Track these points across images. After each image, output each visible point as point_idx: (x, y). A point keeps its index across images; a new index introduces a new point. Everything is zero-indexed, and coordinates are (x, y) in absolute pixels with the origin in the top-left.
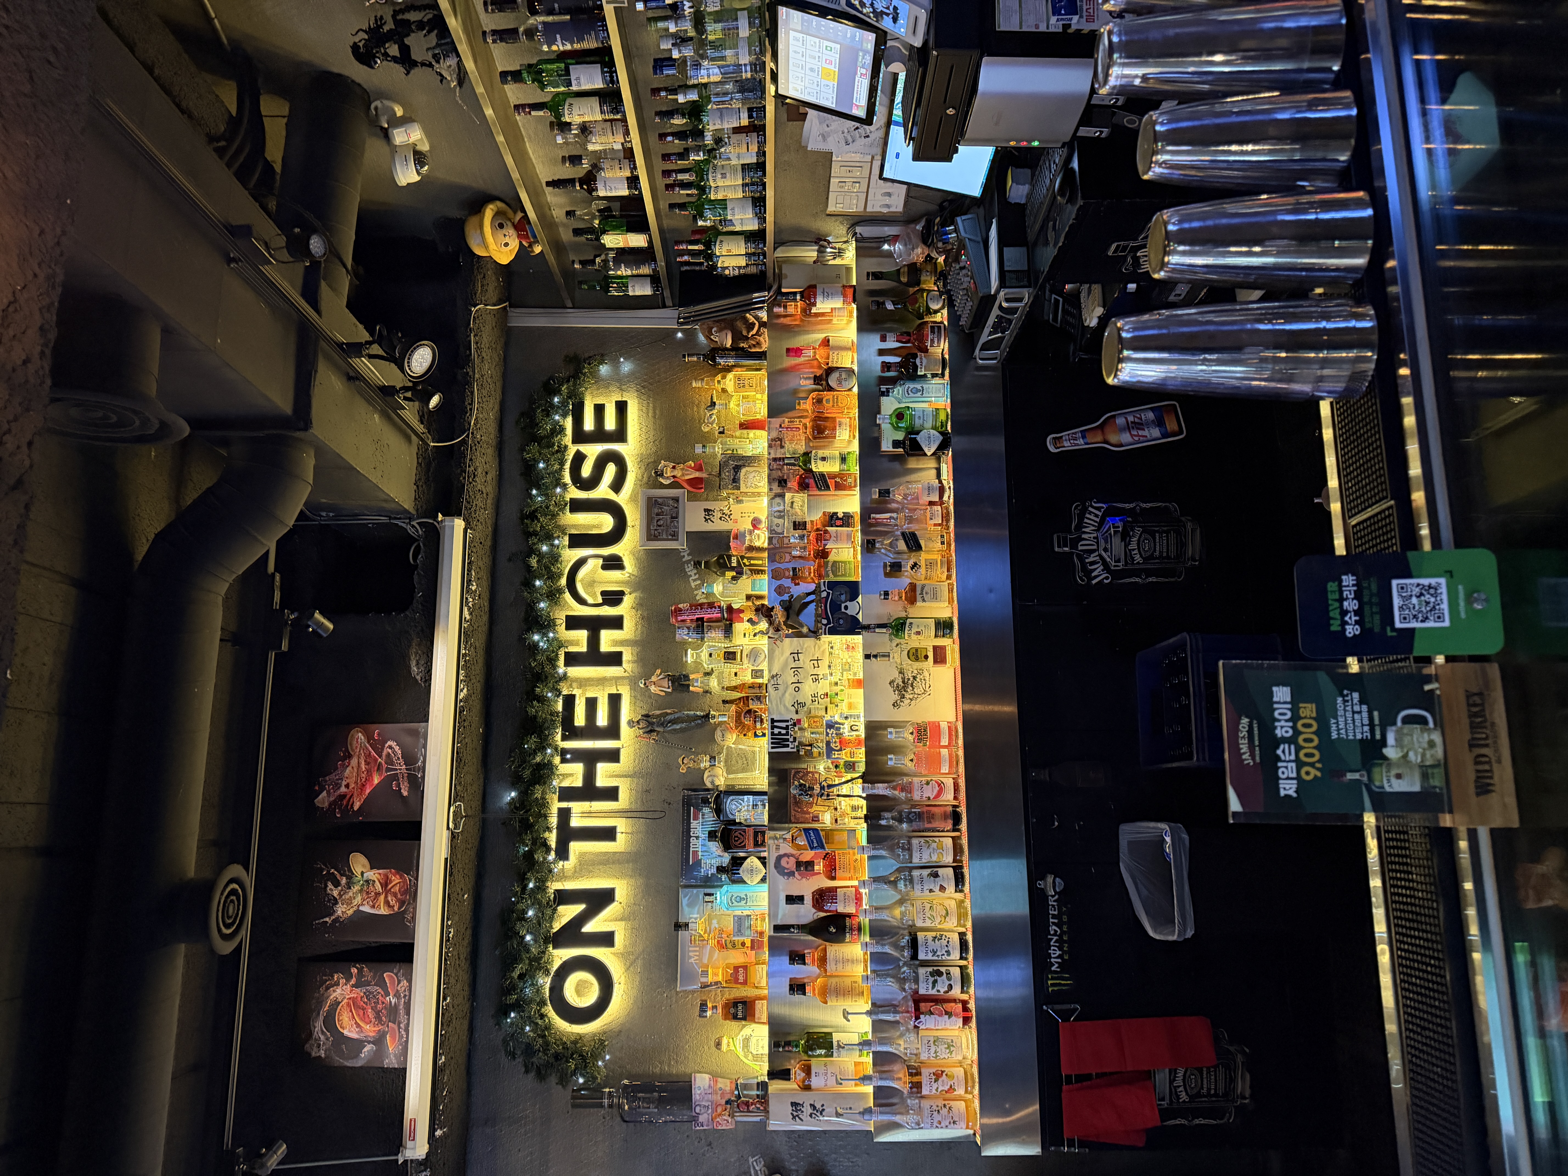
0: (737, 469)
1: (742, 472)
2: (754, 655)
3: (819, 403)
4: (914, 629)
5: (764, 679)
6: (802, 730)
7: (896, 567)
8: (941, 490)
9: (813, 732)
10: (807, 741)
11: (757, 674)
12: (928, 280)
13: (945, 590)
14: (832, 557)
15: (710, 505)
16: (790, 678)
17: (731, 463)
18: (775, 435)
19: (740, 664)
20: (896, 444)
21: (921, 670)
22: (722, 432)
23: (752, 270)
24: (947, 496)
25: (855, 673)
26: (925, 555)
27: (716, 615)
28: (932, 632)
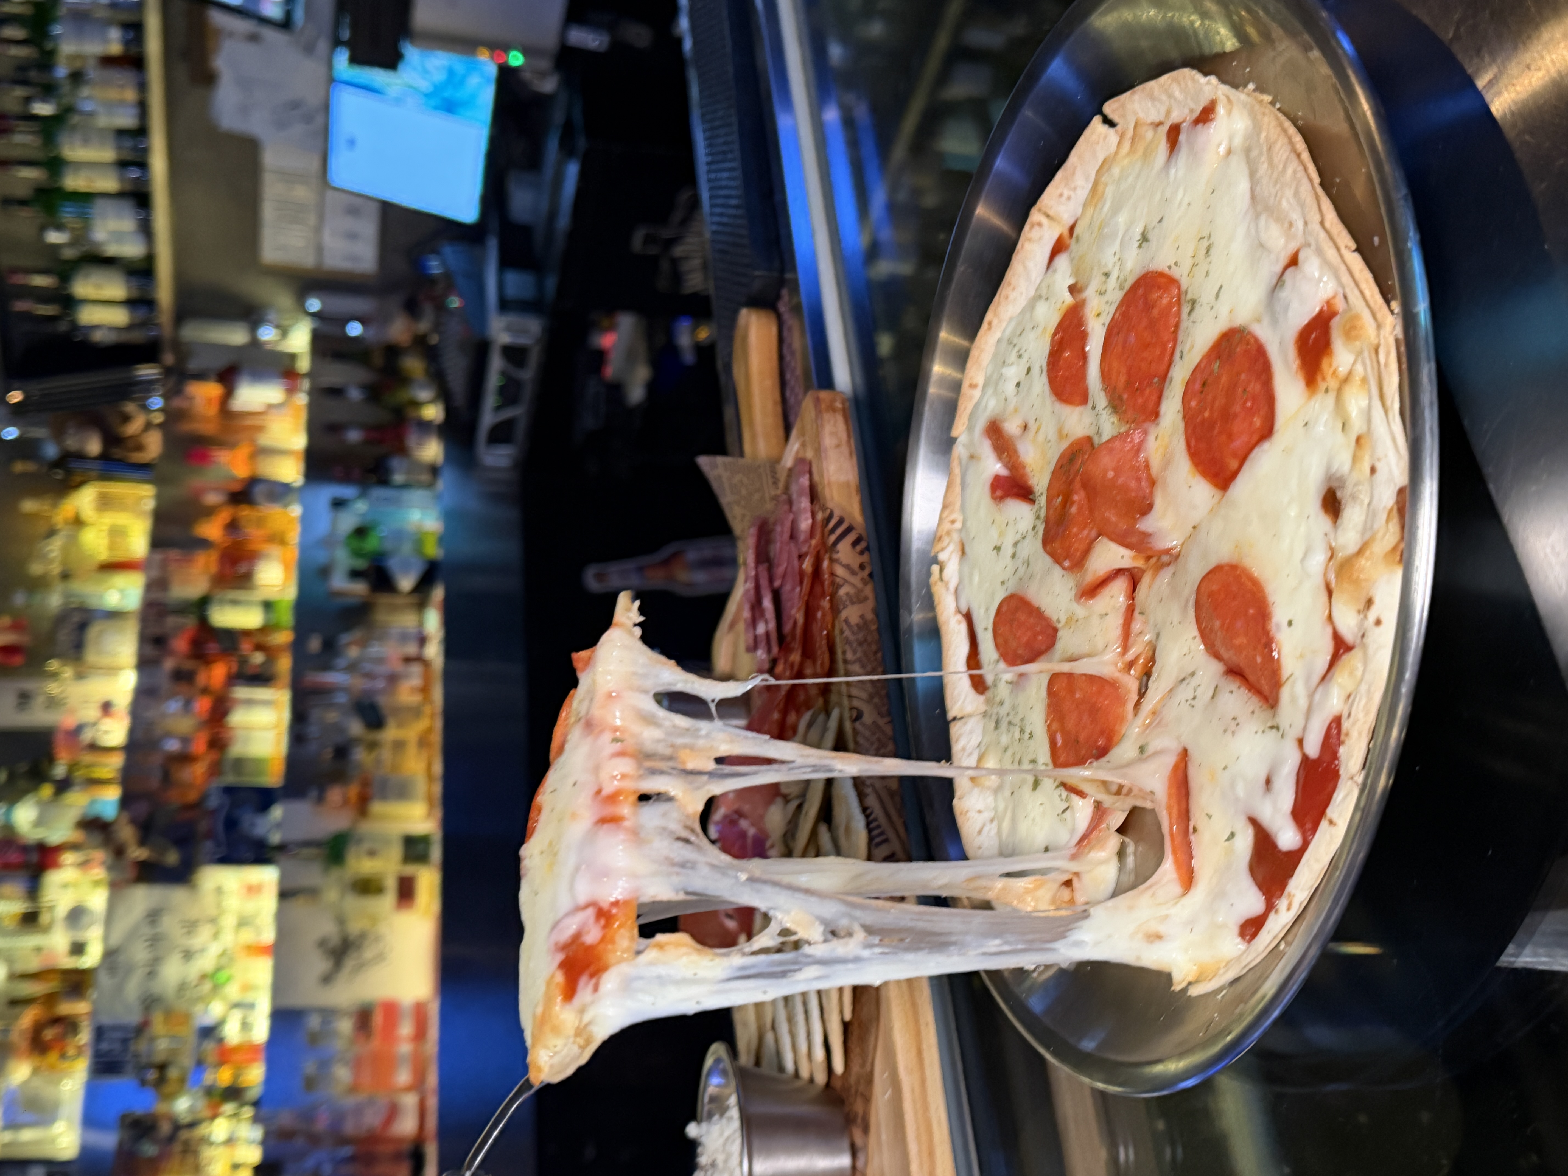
0: (83, 627)
1: (93, 631)
2: (76, 915)
3: (233, 526)
4: (366, 846)
5: (92, 958)
6: (152, 1039)
7: (342, 752)
8: (422, 640)
9: (173, 1037)
10: (159, 1058)
11: (78, 949)
12: (414, 365)
13: (421, 785)
14: (236, 750)
15: (28, 685)
16: (140, 954)
17: (76, 618)
18: (155, 573)
19: (46, 930)
20: (355, 574)
21: (374, 919)
22: (66, 576)
23: (138, 337)
24: (434, 651)
25: (258, 931)
26: (390, 733)
27: (13, 857)
28: (396, 852)
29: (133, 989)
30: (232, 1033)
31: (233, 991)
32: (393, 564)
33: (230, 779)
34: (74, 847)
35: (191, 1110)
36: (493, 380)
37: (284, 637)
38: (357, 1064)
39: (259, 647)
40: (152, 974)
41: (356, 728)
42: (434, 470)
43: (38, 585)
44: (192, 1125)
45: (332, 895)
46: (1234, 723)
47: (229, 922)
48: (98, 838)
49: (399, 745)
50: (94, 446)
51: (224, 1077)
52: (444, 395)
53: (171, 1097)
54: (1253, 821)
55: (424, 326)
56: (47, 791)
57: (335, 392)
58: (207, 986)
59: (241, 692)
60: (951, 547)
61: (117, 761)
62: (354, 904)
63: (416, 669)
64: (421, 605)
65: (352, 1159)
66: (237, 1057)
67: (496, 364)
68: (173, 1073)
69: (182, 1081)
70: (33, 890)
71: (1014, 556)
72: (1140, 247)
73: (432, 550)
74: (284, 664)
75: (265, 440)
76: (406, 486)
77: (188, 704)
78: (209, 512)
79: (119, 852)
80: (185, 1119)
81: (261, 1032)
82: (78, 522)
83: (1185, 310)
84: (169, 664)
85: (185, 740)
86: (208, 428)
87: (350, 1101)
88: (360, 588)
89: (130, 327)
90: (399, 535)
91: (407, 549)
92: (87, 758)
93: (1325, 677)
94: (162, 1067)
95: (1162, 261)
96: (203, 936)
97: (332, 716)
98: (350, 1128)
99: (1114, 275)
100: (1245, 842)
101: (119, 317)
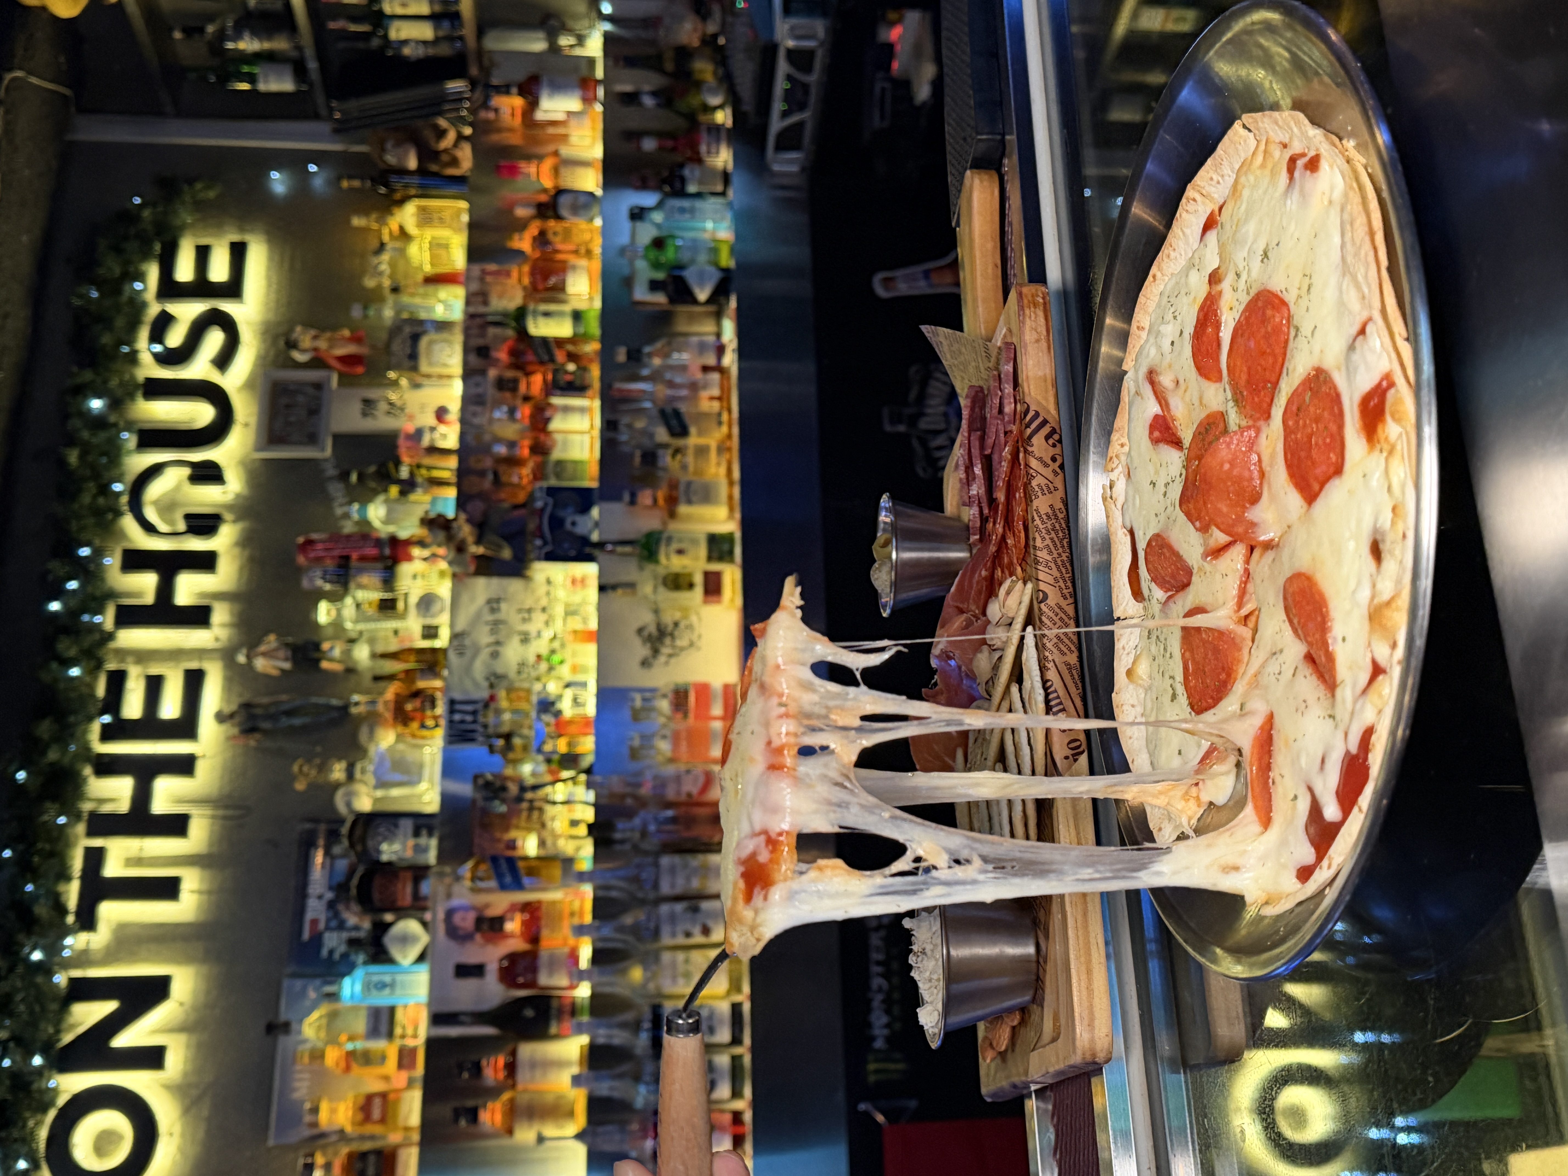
0: (415, 338)
1: (424, 342)
2: (427, 602)
3: (542, 239)
4: (675, 546)
5: (442, 641)
6: (498, 712)
7: (650, 457)
8: (720, 350)
9: (515, 712)
10: (505, 729)
11: (430, 632)
12: (704, 69)
13: (723, 490)
14: (557, 454)
15: (372, 393)
16: (484, 637)
17: (407, 330)
18: (475, 286)
19: (403, 616)
20: (655, 286)
21: (686, 611)
22: (395, 290)
23: (444, 50)
24: (730, 360)
25: (585, 620)
26: (693, 440)
27: (371, 551)
28: (703, 551)
29: (479, 668)
30: (566, 707)
31: (565, 672)
32: (689, 275)
33: (553, 482)
34: (421, 543)
35: (534, 774)
36: (780, 85)
37: (592, 347)
38: (676, 739)
39: (572, 357)
40: (495, 655)
41: (662, 434)
42: (726, 177)
43: (373, 298)
44: (535, 788)
45: (647, 589)
46: (1304, 705)
47: (559, 610)
48: (441, 535)
49: (702, 451)
50: (412, 163)
51: (562, 745)
52: (734, 101)
53: (516, 762)
54: (1310, 789)
55: (712, 28)
56: (394, 490)
57: (631, 99)
58: (544, 666)
59: (557, 401)
60: (1120, 468)
61: (453, 462)
62: (665, 596)
63: (715, 376)
64: (718, 316)
65: (674, 820)
66: (573, 729)
67: (783, 67)
68: (517, 741)
69: (525, 748)
70: (389, 581)
71: (1165, 494)
72: (1262, 261)
73: (726, 260)
74: (595, 372)
75: (565, 151)
76: (699, 195)
77: (512, 412)
78: (521, 226)
79: (461, 548)
80: (530, 781)
81: (590, 709)
82: (404, 235)
83: (1292, 333)
84: (492, 373)
85: (512, 445)
86: (515, 139)
87: (670, 770)
88: (660, 298)
89: (436, 41)
90: (695, 246)
91: (703, 258)
92: (427, 461)
93: (1365, 691)
94: (508, 737)
95: (1277, 284)
96: (537, 622)
97: (640, 424)
98: (671, 794)
99: (1244, 277)
100: (1303, 806)
101: (425, 32)
